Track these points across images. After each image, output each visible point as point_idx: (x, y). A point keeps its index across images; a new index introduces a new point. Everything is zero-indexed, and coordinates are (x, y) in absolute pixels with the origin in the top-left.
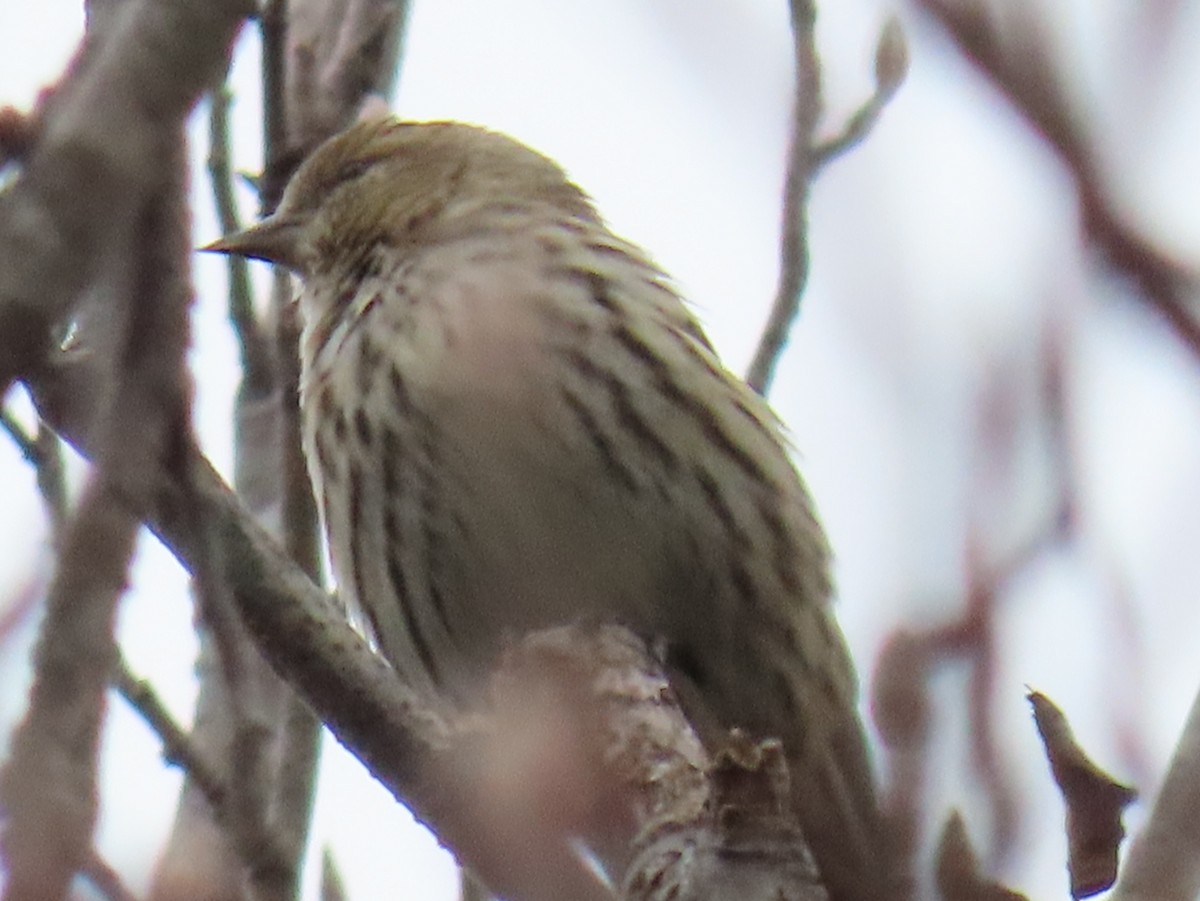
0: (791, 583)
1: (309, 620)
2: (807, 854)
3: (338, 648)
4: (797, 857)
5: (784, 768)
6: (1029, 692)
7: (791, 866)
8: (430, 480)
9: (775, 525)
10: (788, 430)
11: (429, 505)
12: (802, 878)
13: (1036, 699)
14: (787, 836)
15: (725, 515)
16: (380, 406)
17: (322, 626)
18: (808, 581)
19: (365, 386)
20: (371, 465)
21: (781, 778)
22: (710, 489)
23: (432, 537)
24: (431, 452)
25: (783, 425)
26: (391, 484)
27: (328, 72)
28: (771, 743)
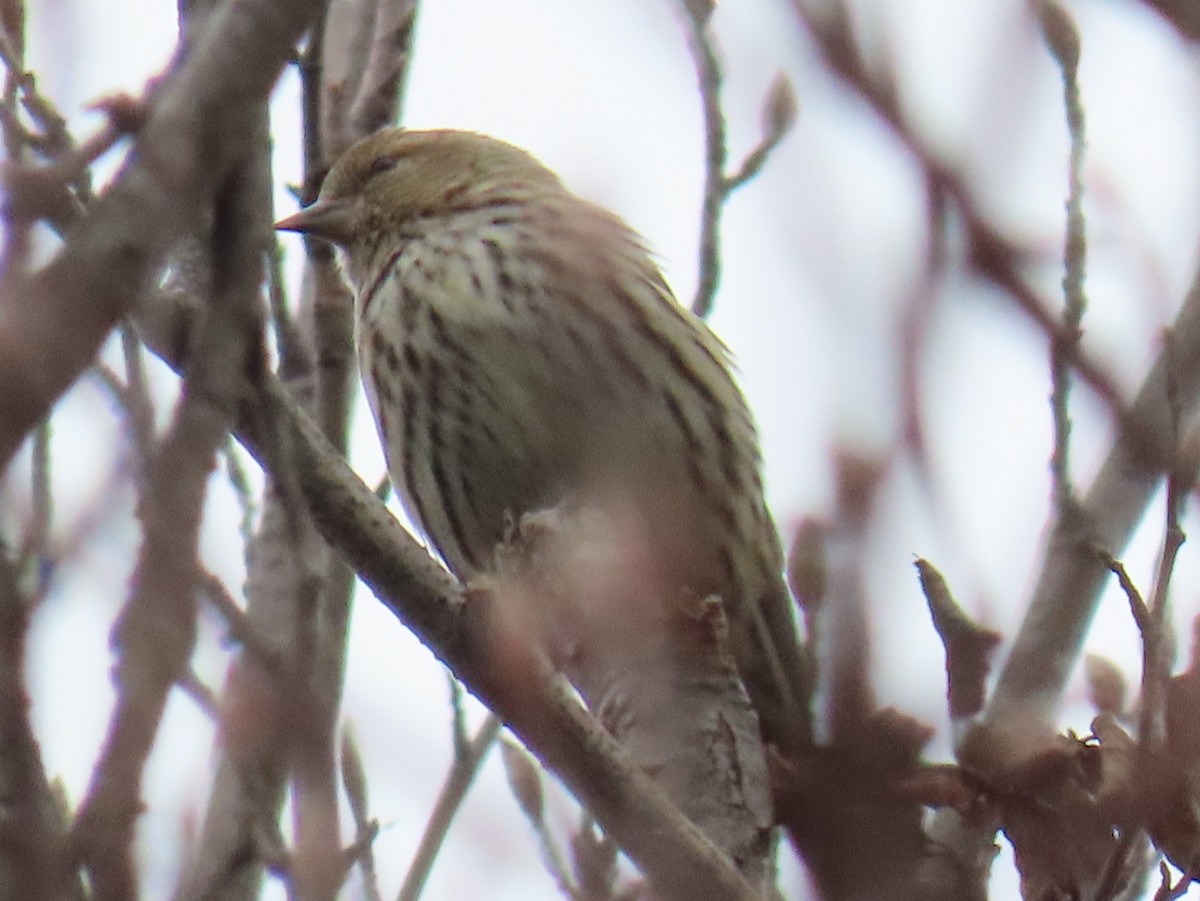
0: (732, 477)
1: (352, 501)
2: (742, 687)
3: (376, 524)
4: (734, 687)
5: (723, 619)
6: (917, 560)
7: (729, 695)
8: (465, 398)
9: (722, 435)
10: (731, 353)
11: (465, 418)
12: (738, 705)
13: (921, 565)
14: (726, 671)
15: (684, 426)
16: (424, 340)
17: (363, 506)
18: (744, 475)
19: (410, 327)
20: (419, 388)
21: (721, 626)
22: (674, 406)
23: (466, 441)
24: (465, 376)
25: (727, 350)
26: (436, 402)
27: (355, 108)
28: (715, 599)
